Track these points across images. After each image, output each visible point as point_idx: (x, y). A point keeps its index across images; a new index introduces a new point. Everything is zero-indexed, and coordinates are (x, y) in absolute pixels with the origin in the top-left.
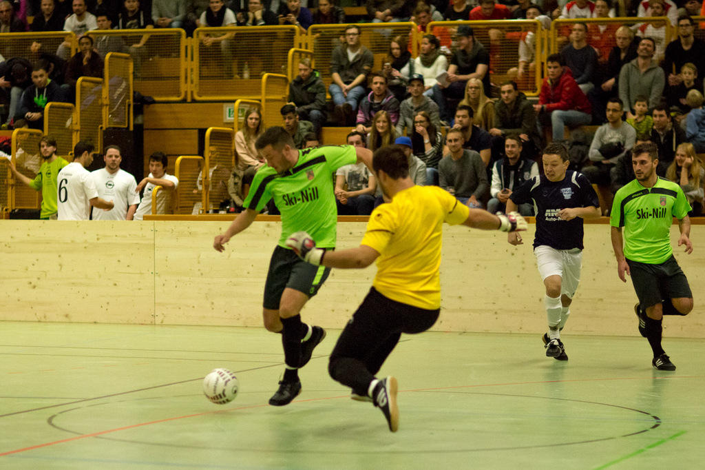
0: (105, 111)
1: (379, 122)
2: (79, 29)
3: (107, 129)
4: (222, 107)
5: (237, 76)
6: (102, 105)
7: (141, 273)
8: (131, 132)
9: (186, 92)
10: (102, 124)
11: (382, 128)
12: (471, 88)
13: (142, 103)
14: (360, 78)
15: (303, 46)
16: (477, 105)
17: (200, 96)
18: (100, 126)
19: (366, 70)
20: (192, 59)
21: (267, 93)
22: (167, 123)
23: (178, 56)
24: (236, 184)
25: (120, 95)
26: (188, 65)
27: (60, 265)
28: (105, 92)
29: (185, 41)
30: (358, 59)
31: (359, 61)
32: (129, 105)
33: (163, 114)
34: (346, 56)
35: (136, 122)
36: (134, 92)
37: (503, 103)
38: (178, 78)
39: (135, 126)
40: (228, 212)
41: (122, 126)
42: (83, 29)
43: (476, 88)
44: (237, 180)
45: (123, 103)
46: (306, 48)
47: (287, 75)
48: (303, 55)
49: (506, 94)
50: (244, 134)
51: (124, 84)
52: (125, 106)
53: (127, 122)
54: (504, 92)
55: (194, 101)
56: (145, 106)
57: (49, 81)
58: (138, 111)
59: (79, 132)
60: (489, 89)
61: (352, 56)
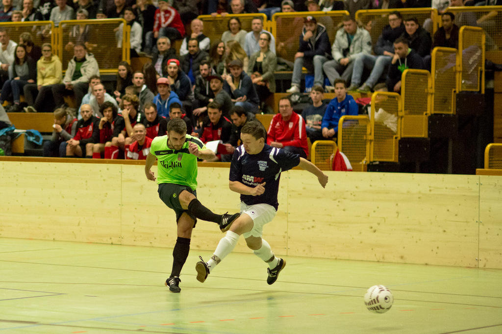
0: (459, 76)
3: (460, 92)
6: (455, 73)
7: (467, 222)
8: (483, 95)
10: (455, 88)
18: (453, 90)
25: (473, 63)
28: (459, 60)
32: (481, 72)
35: (488, 87)
36: (486, 60)
39: (486, 90)
41: (474, 90)
45: (476, 69)
51: (478, 54)
52: (477, 73)
53: (479, 86)
57: (410, 50)
58: (489, 76)
59: (433, 96)
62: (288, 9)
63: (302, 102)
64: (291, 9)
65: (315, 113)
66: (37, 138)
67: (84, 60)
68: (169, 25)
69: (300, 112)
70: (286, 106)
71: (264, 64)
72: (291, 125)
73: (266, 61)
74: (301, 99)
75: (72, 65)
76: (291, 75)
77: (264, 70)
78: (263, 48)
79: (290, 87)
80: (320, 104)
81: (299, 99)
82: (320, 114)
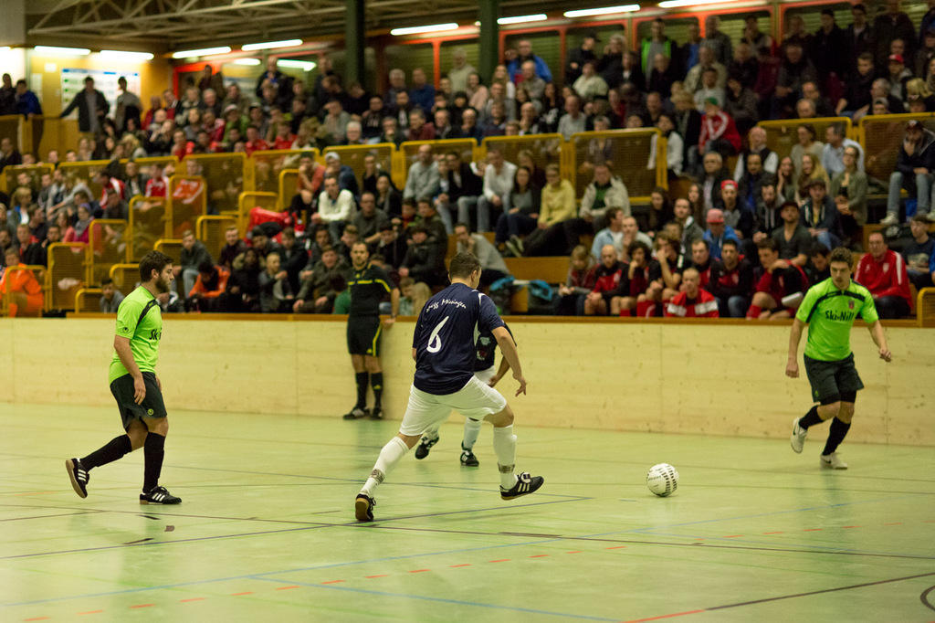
63: (901, 237)
64: (885, 111)
65: (919, 252)
66: (545, 292)
67: (608, 185)
68: (721, 137)
70: (878, 242)
71: (850, 188)
72: (886, 268)
73: (853, 185)
74: (901, 232)
75: (591, 192)
76: (886, 201)
77: (850, 195)
78: (849, 167)
79: (884, 216)
80: (925, 238)
81: (898, 232)
82: (926, 253)
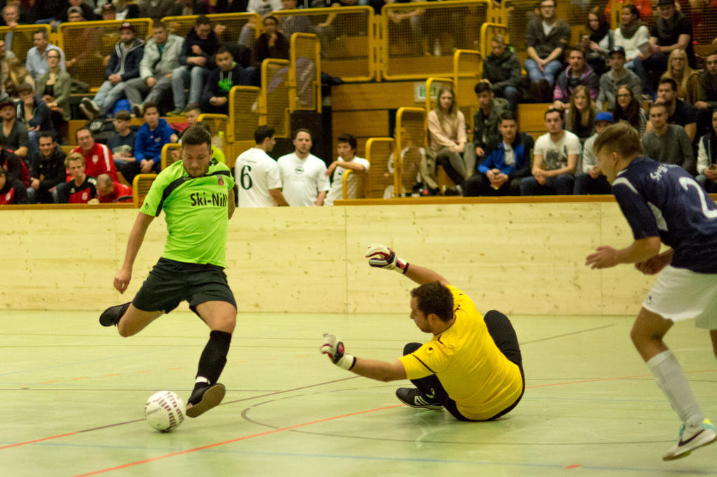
0: (292, 94)
1: (577, 97)
2: (263, 10)
3: (295, 112)
4: (412, 86)
5: (428, 54)
6: (288, 88)
7: (332, 261)
8: (319, 114)
9: (375, 72)
10: (288, 107)
11: (581, 104)
12: (676, 59)
13: (329, 84)
14: (557, 52)
15: (497, 20)
16: (681, 77)
17: (389, 76)
18: (287, 109)
19: (563, 44)
20: (381, 37)
21: (460, 70)
22: (357, 103)
23: (366, 34)
24: (429, 166)
25: (307, 77)
26: (377, 44)
27: (250, 254)
28: (292, 73)
29: (373, 19)
30: (554, 32)
31: (555, 35)
32: (317, 87)
33: (351, 95)
34: (541, 30)
35: (324, 104)
36: (322, 73)
37: (709, 75)
38: (366, 57)
39: (324, 108)
40: (422, 195)
41: (310, 109)
42: (267, 9)
43: (680, 59)
44: (430, 162)
45: (310, 85)
46: (500, 22)
47: (479, 50)
48: (497, 29)
49: (713, 65)
50: (437, 114)
51: (310, 66)
52: (312, 88)
53: (314, 102)
54: (710, 63)
55: (384, 81)
56: (333, 87)
57: (234, 64)
58: (326, 92)
59: (265, 116)
60: (693, 60)
61: (547, 30)
62: (77, 17)
63: (105, 130)
64: (81, 18)
65: (122, 144)
69: (104, 142)
70: (87, 137)
71: (55, 87)
72: (95, 159)
73: (59, 84)
74: (104, 126)
77: (56, 93)
78: (53, 68)
80: (128, 132)
81: (101, 127)
82: (129, 144)
